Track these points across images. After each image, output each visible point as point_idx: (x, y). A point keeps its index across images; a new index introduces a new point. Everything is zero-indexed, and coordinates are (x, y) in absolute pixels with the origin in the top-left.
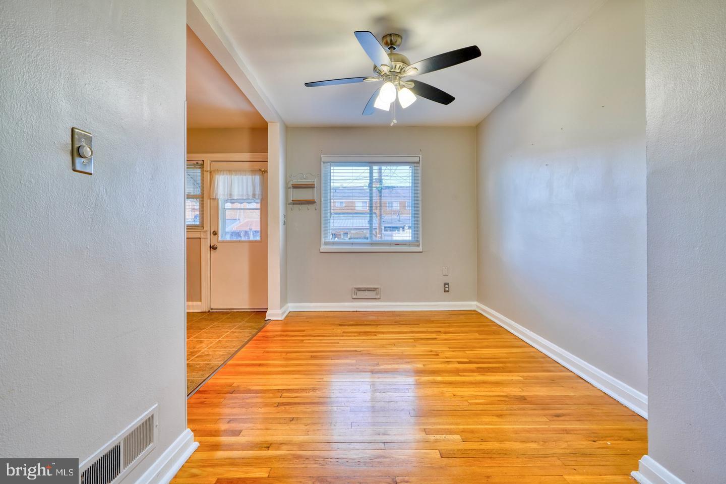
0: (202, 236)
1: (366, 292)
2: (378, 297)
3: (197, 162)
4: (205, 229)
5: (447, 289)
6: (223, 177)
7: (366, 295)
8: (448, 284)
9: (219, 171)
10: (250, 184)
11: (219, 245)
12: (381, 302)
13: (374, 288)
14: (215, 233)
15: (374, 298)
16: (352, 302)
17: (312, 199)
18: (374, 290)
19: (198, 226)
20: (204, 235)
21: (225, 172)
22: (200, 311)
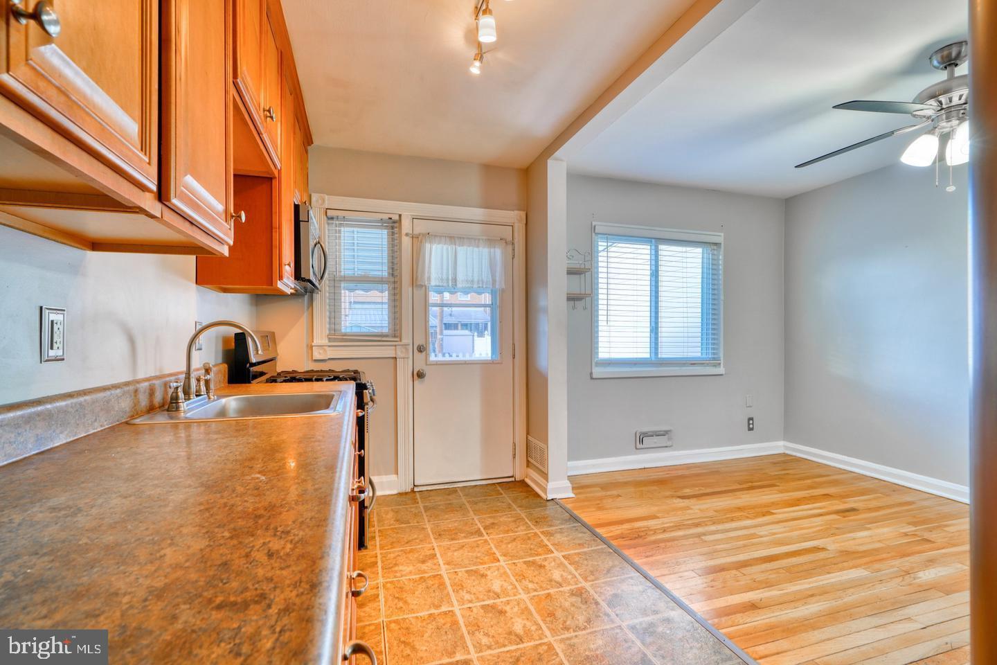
0: (399, 354)
1: (655, 437)
2: (669, 443)
3: (390, 216)
4: (404, 341)
5: (751, 426)
6: (440, 246)
7: (655, 443)
8: (752, 419)
9: (428, 236)
10: (486, 262)
11: (427, 370)
12: (675, 450)
13: (664, 431)
14: (421, 349)
15: (665, 445)
16: (635, 454)
17: (579, 292)
18: (665, 433)
19: (387, 336)
20: (402, 352)
21: (443, 239)
22: (395, 492)
